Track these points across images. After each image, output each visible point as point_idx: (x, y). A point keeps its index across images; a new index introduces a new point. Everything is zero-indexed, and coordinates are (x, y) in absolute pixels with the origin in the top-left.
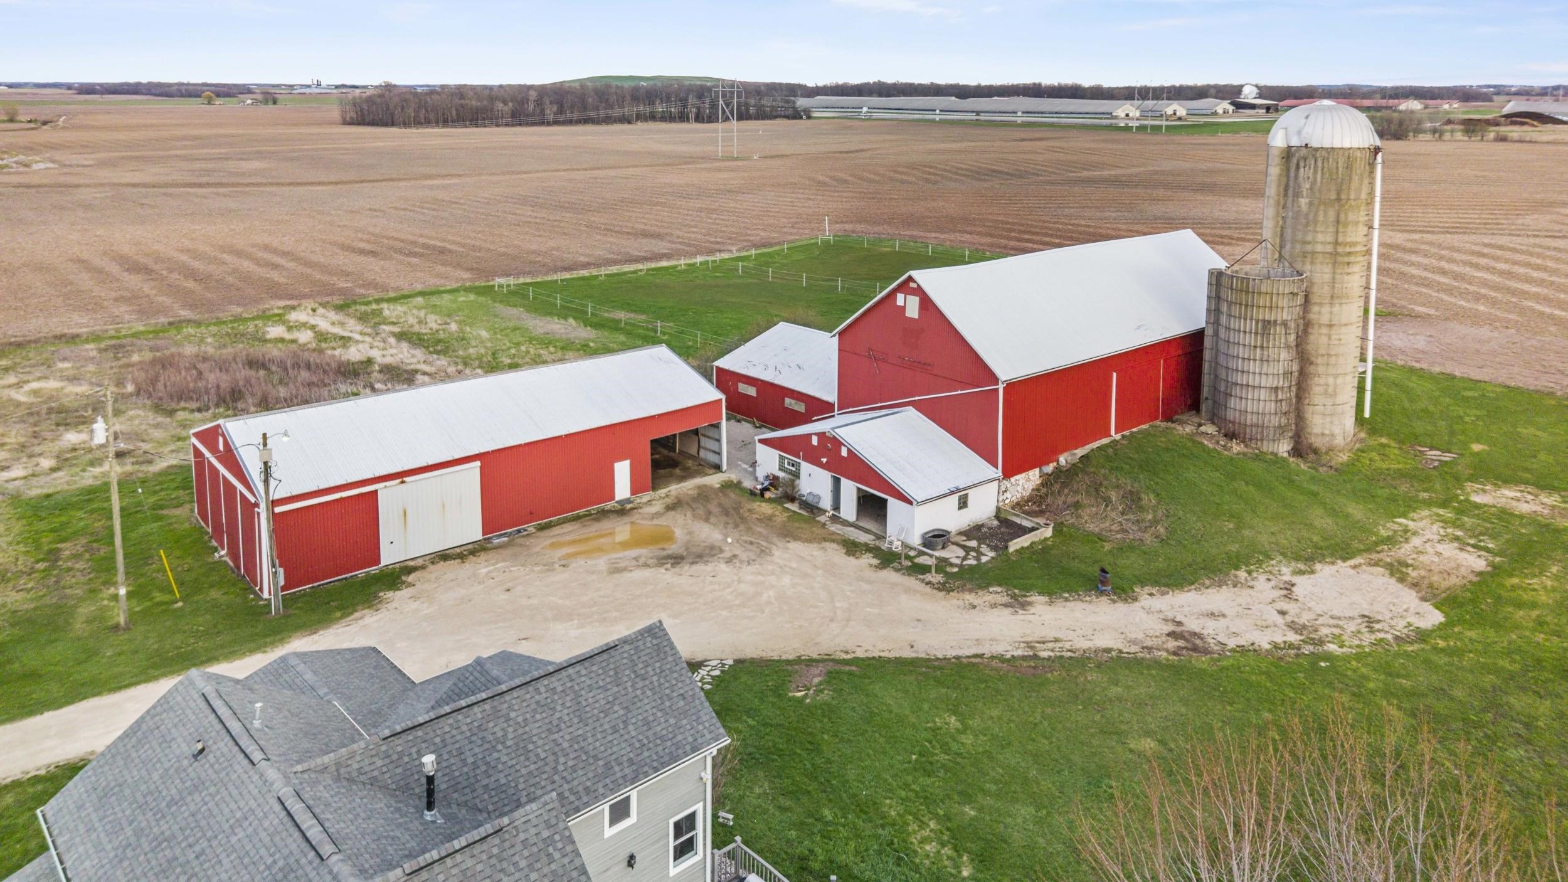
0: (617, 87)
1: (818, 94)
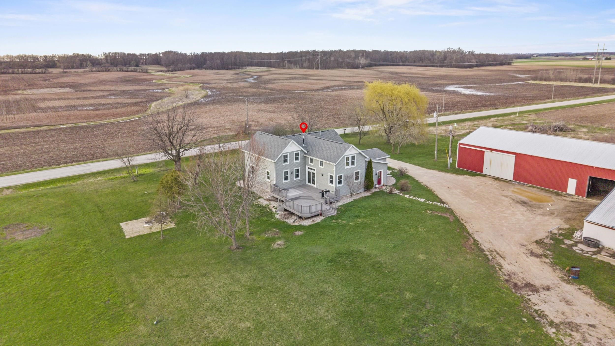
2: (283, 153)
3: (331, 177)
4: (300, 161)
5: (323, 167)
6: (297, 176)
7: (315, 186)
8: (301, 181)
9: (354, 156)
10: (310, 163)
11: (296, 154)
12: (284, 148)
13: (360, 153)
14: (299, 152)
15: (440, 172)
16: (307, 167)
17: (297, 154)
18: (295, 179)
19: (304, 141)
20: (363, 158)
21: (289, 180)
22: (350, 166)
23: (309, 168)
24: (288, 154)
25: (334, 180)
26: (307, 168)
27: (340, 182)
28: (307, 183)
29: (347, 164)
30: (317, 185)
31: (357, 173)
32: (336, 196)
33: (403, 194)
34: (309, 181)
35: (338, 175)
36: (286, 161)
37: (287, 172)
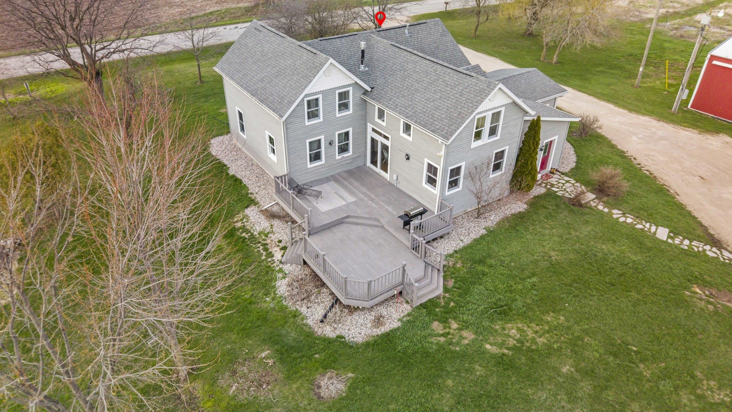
2: (306, 96)
3: (432, 169)
4: (351, 112)
5: (410, 139)
6: (343, 149)
7: (387, 176)
8: (354, 159)
9: (499, 113)
10: (377, 119)
11: (340, 94)
12: (308, 79)
13: (514, 103)
14: (351, 89)
15: (661, 123)
16: (370, 126)
17: (343, 96)
18: (338, 157)
19: (363, 57)
20: (521, 114)
21: (323, 161)
22: (485, 139)
23: (374, 130)
24: (320, 96)
25: (439, 179)
26: (369, 130)
27: (454, 183)
28: (369, 164)
29: (478, 135)
30: (391, 176)
31: (500, 155)
32: (441, 223)
33: (606, 204)
34: (374, 162)
35: (450, 168)
36: (312, 115)
37: (319, 141)
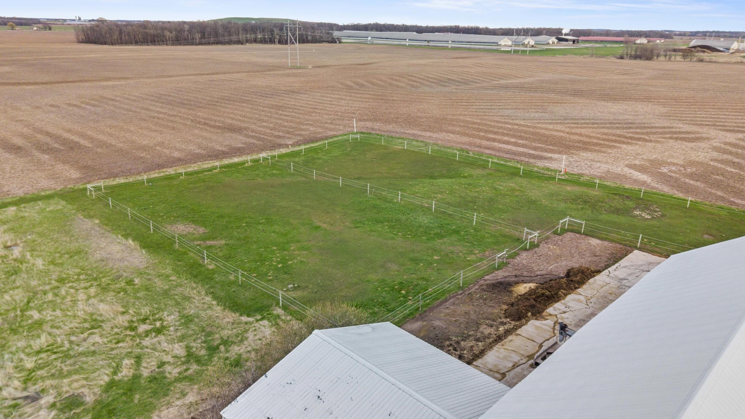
0: (235, 24)
1: (345, 30)
